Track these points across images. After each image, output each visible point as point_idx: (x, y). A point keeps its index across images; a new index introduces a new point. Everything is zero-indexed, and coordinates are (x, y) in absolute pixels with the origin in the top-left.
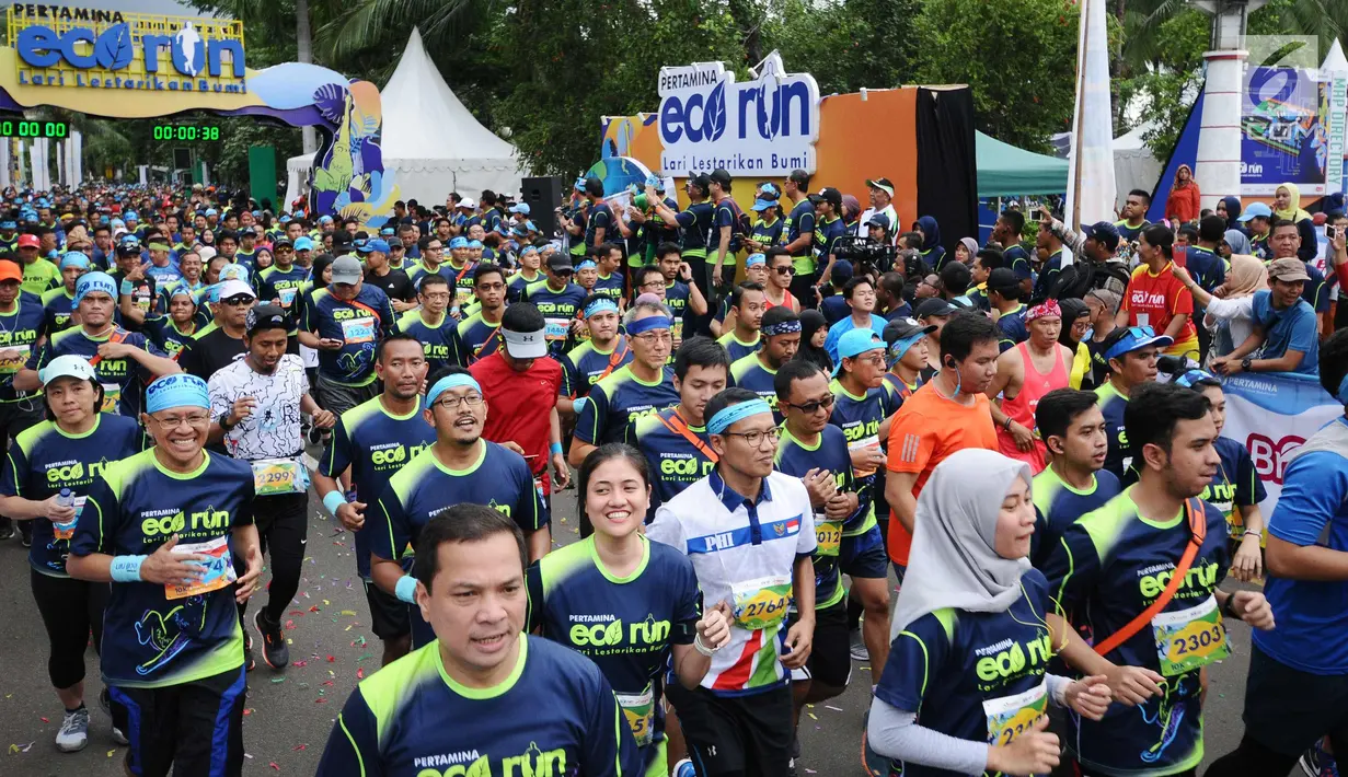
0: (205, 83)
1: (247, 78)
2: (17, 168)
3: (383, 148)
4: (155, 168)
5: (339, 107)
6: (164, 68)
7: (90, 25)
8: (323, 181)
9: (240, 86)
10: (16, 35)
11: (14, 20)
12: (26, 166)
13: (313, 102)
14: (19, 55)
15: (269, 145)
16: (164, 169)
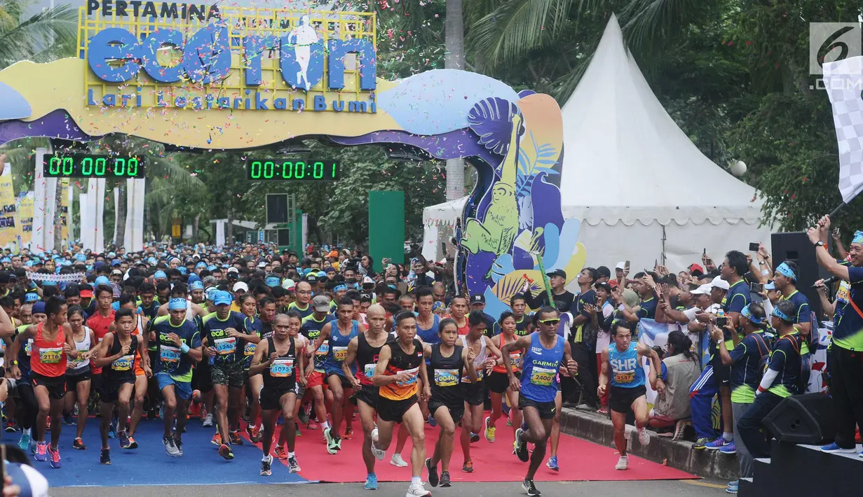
0: (322, 99)
1: (378, 92)
2: (65, 223)
3: (563, 190)
4: (236, 222)
5: (503, 131)
6: (269, 80)
7: (178, 24)
8: (475, 238)
9: (368, 103)
10: (87, 42)
11: (87, 22)
12: (74, 221)
13: (466, 124)
14: (90, 68)
15: (396, 188)
16: (251, 225)
